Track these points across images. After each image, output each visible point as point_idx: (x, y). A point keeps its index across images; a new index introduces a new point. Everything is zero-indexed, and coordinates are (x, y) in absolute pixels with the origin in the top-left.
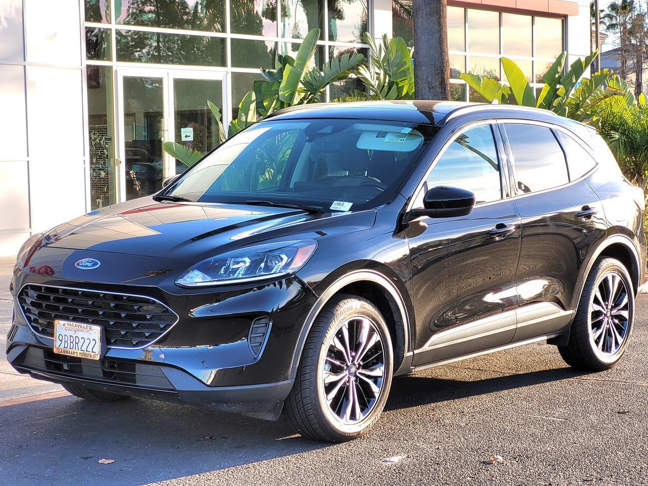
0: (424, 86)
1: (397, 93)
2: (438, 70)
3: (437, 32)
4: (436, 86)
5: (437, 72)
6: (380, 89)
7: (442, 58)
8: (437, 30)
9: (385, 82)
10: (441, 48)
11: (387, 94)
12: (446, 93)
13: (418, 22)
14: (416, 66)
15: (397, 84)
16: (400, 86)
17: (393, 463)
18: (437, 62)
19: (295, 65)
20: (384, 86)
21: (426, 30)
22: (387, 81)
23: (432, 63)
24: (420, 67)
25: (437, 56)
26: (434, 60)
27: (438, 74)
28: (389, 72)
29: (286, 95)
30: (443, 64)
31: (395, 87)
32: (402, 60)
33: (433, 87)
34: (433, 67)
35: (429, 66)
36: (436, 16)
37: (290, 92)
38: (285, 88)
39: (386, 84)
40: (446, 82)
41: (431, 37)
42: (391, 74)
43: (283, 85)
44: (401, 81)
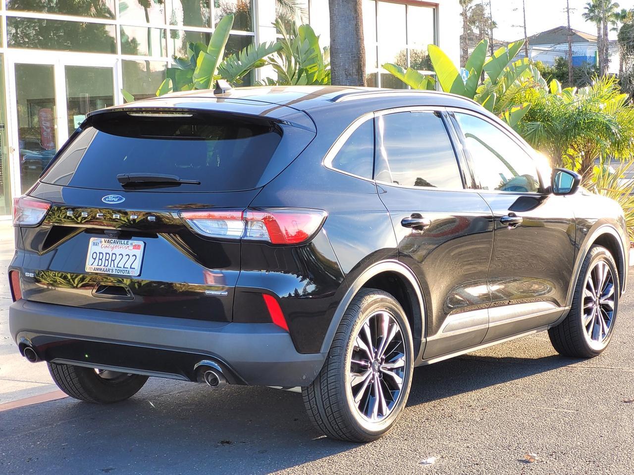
0: (341, 73)
1: (307, 80)
2: (355, 57)
3: (354, 20)
4: (353, 73)
5: (354, 59)
6: (291, 76)
7: (358, 45)
8: (353, 17)
9: (295, 69)
10: (357, 35)
11: (297, 81)
12: (362, 80)
13: (335, 9)
14: (333, 53)
15: (307, 71)
16: (309, 73)
17: (430, 465)
18: (354, 49)
19: (208, 52)
20: (295, 73)
21: (343, 17)
22: (297, 68)
23: (349, 51)
24: (337, 54)
25: (354, 43)
26: (351, 47)
27: (355, 61)
28: (298, 59)
29: (201, 82)
30: (360, 51)
31: (304, 74)
32: (310, 47)
33: (350, 74)
34: (350, 54)
35: (346, 54)
36: (352, 3)
37: (205, 80)
38: (200, 76)
39: (297, 71)
40: (362, 69)
41: (348, 24)
42: (300, 61)
43: (197, 72)
44: (310, 68)
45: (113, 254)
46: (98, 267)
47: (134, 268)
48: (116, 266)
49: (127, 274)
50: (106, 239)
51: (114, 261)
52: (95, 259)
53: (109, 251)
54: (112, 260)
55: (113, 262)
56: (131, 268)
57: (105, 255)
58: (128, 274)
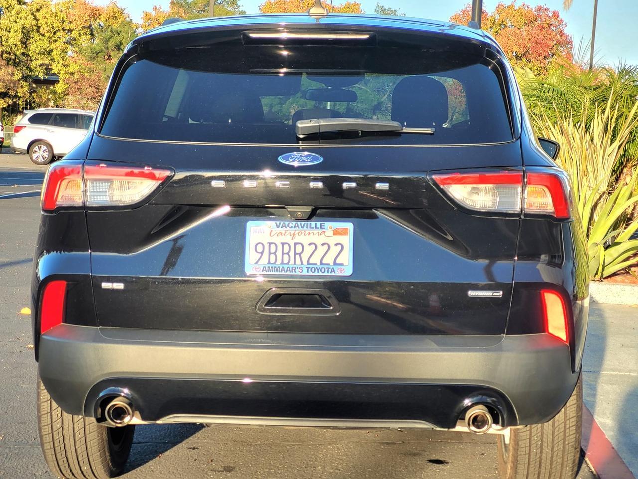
45: (295, 244)
46: (270, 266)
47: (342, 265)
48: (305, 263)
49: (330, 274)
50: (278, 222)
51: (300, 254)
52: (262, 253)
53: (287, 239)
54: (295, 254)
55: (297, 256)
56: (335, 264)
57: (279, 247)
58: (333, 274)
